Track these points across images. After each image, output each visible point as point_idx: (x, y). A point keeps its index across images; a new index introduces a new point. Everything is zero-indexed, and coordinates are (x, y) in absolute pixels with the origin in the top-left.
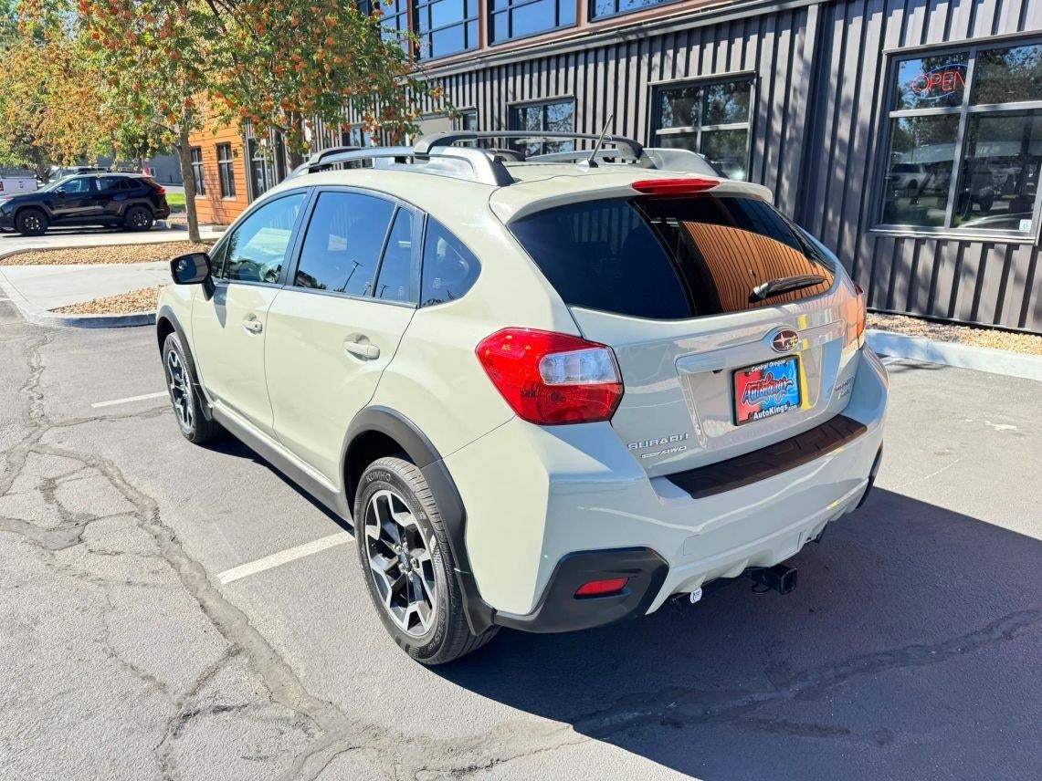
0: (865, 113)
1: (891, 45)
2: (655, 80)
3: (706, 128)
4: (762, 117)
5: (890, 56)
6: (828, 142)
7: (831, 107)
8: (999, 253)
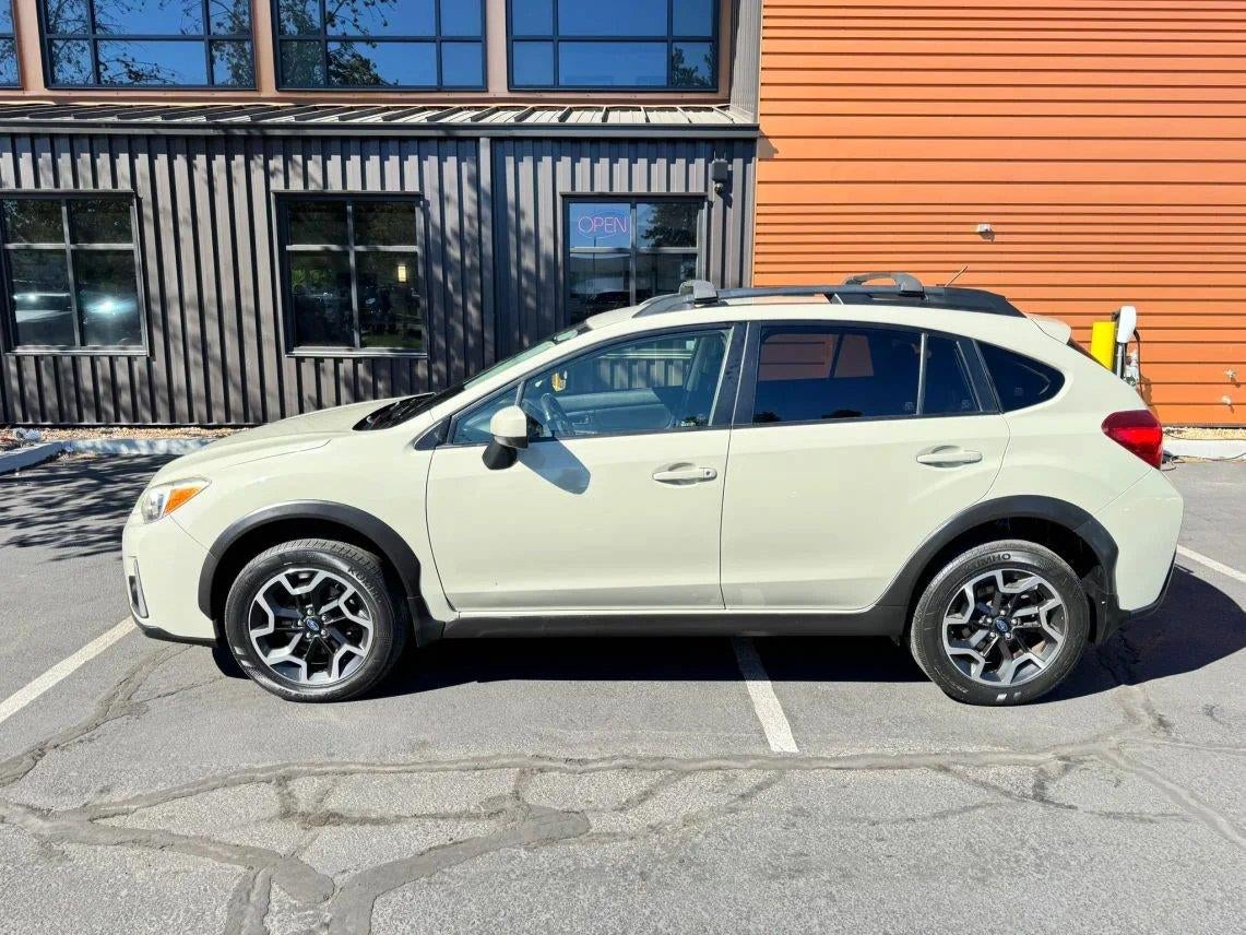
0: (547, 245)
1: (564, 186)
2: (277, 184)
3: (360, 248)
4: (435, 242)
5: (564, 196)
6: (514, 272)
7: (513, 238)
8: (677, 367)
